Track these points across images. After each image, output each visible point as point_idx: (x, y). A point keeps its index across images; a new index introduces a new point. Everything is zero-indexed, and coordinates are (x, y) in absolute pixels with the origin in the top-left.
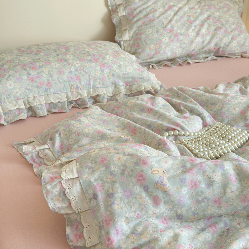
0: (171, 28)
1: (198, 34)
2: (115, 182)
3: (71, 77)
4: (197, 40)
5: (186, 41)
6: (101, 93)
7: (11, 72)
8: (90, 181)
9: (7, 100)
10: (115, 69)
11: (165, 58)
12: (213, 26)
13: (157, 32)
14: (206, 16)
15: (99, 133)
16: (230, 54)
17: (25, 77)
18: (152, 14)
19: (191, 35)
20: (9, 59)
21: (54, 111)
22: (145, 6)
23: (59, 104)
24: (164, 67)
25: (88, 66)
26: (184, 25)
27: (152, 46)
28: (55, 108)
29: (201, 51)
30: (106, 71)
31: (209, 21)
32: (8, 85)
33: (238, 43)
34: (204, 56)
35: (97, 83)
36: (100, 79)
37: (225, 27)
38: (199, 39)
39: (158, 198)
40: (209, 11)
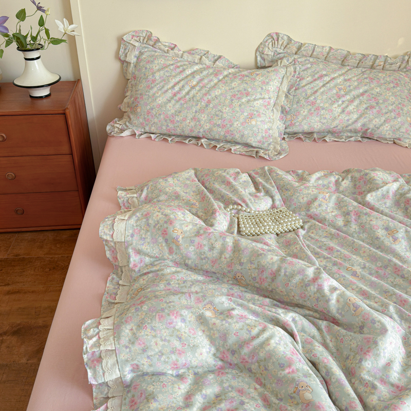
0: (313, 101)
1: (343, 111)
2: (148, 231)
4: (340, 117)
11: (300, 131)
12: (366, 104)
13: (298, 102)
14: (361, 91)
16: (379, 137)
19: (335, 111)
24: (296, 140)
26: (330, 99)
27: (289, 117)
29: (345, 129)
31: (363, 97)
33: (391, 127)
34: (349, 134)
37: (380, 107)
38: (344, 117)
39: (172, 249)
40: (368, 86)
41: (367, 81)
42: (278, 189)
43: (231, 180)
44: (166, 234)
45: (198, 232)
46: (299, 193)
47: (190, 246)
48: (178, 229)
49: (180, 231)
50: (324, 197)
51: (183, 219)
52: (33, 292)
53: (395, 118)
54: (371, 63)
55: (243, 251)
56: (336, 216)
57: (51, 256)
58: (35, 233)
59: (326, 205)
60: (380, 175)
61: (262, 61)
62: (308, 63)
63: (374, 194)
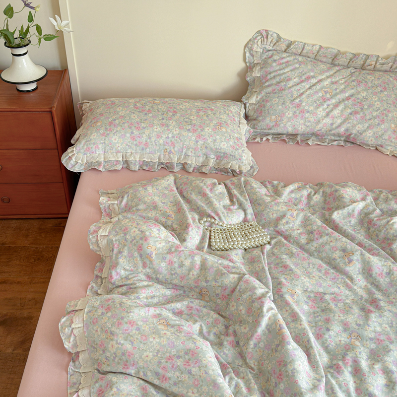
0: (299, 103)
1: (327, 115)
2: (125, 245)
3: (167, 142)
4: (324, 121)
5: (312, 120)
6: (189, 162)
7: (119, 128)
8: (112, 240)
9: (109, 151)
10: (210, 142)
11: (285, 132)
12: (350, 109)
13: (283, 104)
14: (347, 95)
15: (153, 203)
16: (362, 143)
17: (128, 135)
18: (285, 83)
19: (320, 114)
20: (123, 114)
21: (145, 168)
22: (282, 72)
23: (151, 163)
24: (280, 141)
25: (185, 135)
26: (315, 102)
27: (273, 117)
28: (146, 165)
29: (328, 133)
30: (201, 142)
31: (348, 102)
32: (113, 139)
33: (374, 134)
34: (333, 138)
35: (189, 152)
36: (192, 148)
37: (364, 113)
38: (328, 121)
39: (146, 263)
40: (355, 89)
41: (354, 83)
42: (251, 203)
43: (208, 192)
44: (141, 250)
45: (170, 250)
46: (270, 209)
47: (162, 262)
48: (151, 246)
49: (154, 248)
50: (293, 214)
51: (157, 235)
52: (19, 283)
53: (379, 124)
54: (362, 63)
55: (209, 269)
56: (301, 234)
57: (36, 246)
58: (21, 221)
59: (293, 222)
60: (349, 192)
61: (251, 58)
62: (297, 63)
63: (340, 212)
